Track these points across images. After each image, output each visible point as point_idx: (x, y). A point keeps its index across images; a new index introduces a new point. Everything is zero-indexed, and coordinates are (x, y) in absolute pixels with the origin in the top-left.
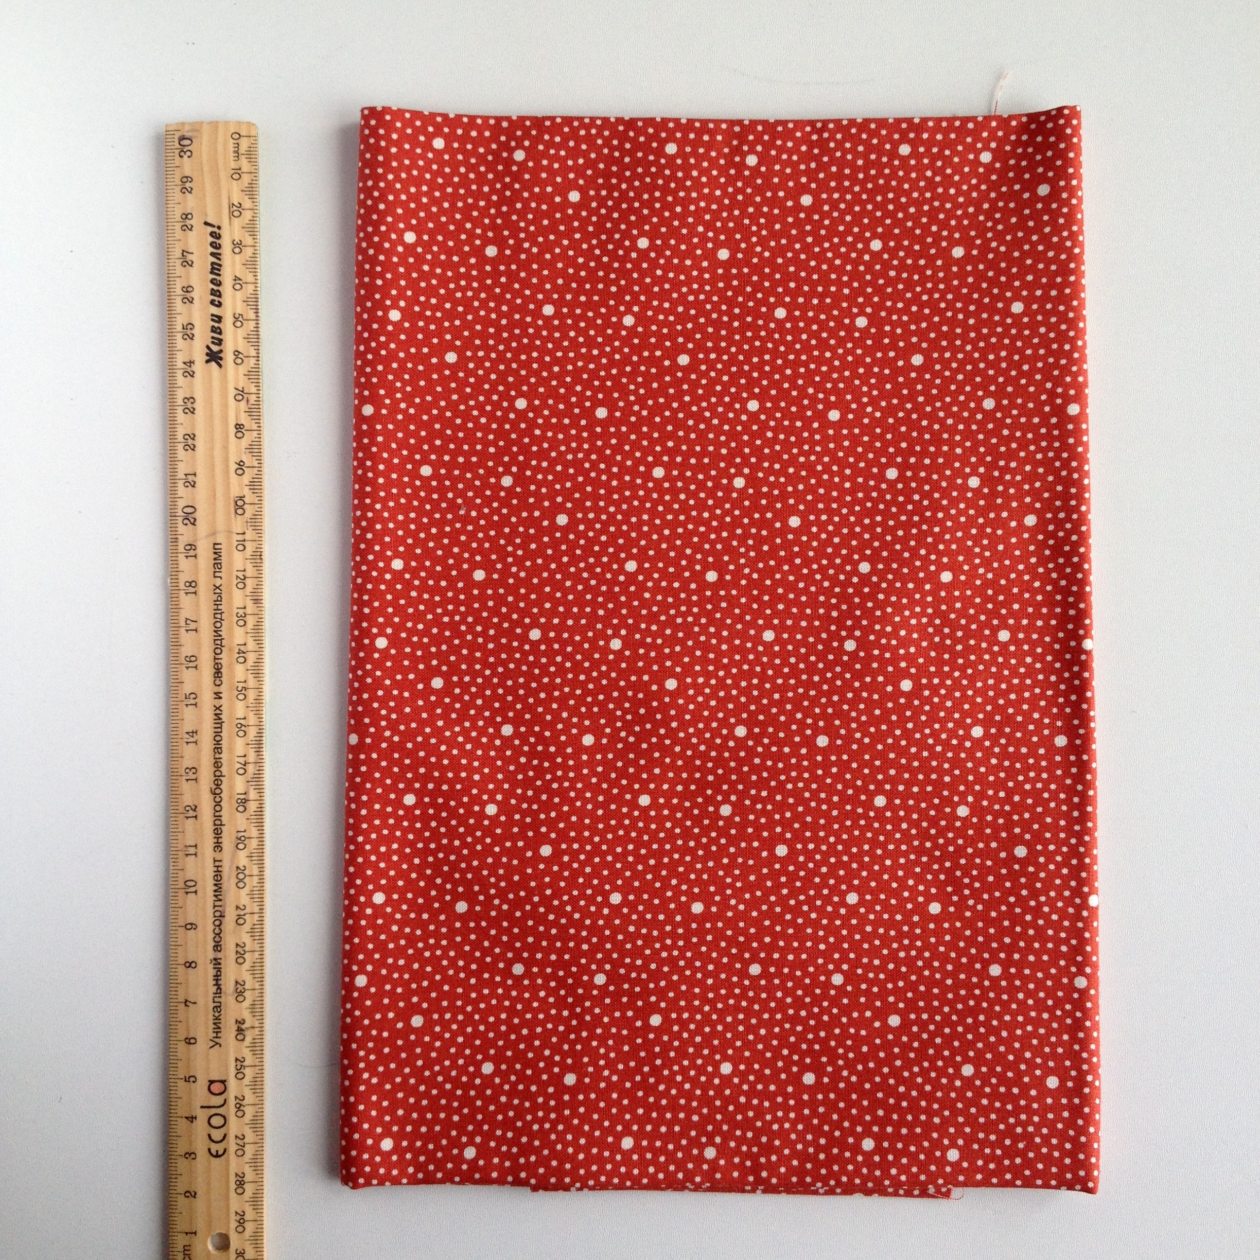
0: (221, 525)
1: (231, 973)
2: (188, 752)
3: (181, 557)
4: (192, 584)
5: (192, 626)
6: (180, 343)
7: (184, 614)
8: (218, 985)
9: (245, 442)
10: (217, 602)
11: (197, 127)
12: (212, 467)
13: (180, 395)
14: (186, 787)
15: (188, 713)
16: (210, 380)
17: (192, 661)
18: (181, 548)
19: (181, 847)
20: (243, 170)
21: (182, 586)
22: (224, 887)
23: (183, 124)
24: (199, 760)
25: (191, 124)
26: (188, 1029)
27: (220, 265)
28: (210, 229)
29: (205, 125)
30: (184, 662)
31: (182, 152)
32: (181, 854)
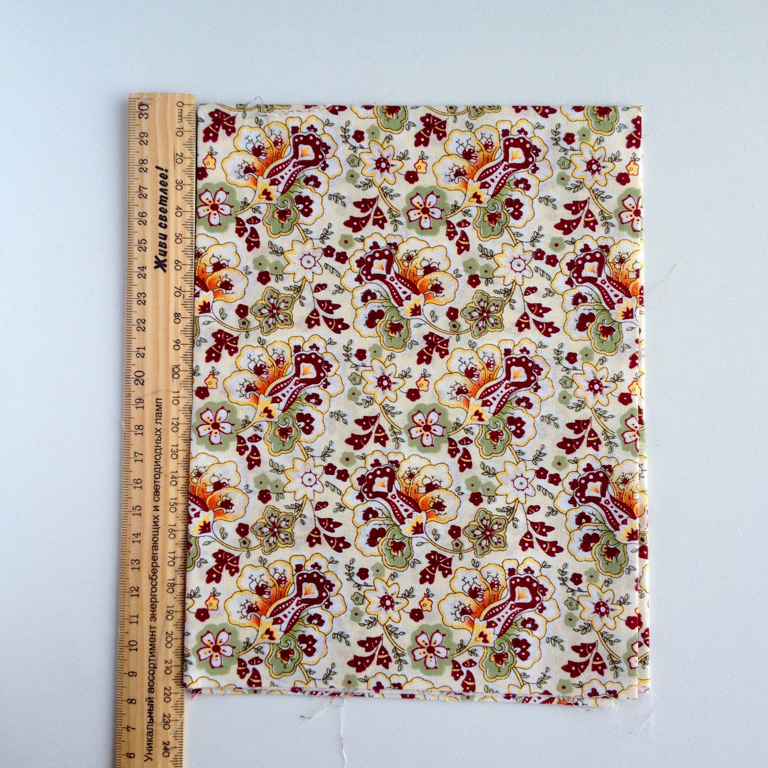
0: (162, 385)
1: (160, 708)
2: (134, 548)
3: (133, 408)
4: (140, 427)
5: (139, 457)
6: (136, 252)
7: (133, 449)
8: (151, 717)
9: (181, 326)
10: (158, 441)
11: (152, 96)
12: (157, 343)
13: (135, 291)
14: (131, 574)
15: (134, 520)
16: (157, 281)
17: (138, 482)
18: (133, 401)
19: (127, 616)
20: (185, 129)
21: (133, 428)
22: (157, 646)
23: (142, 94)
24: (141, 554)
25: (148, 94)
26: (129, 747)
27: (167, 198)
28: (160, 172)
29: (158, 96)
30: (133, 483)
31: (141, 115)
32: (127, 622)
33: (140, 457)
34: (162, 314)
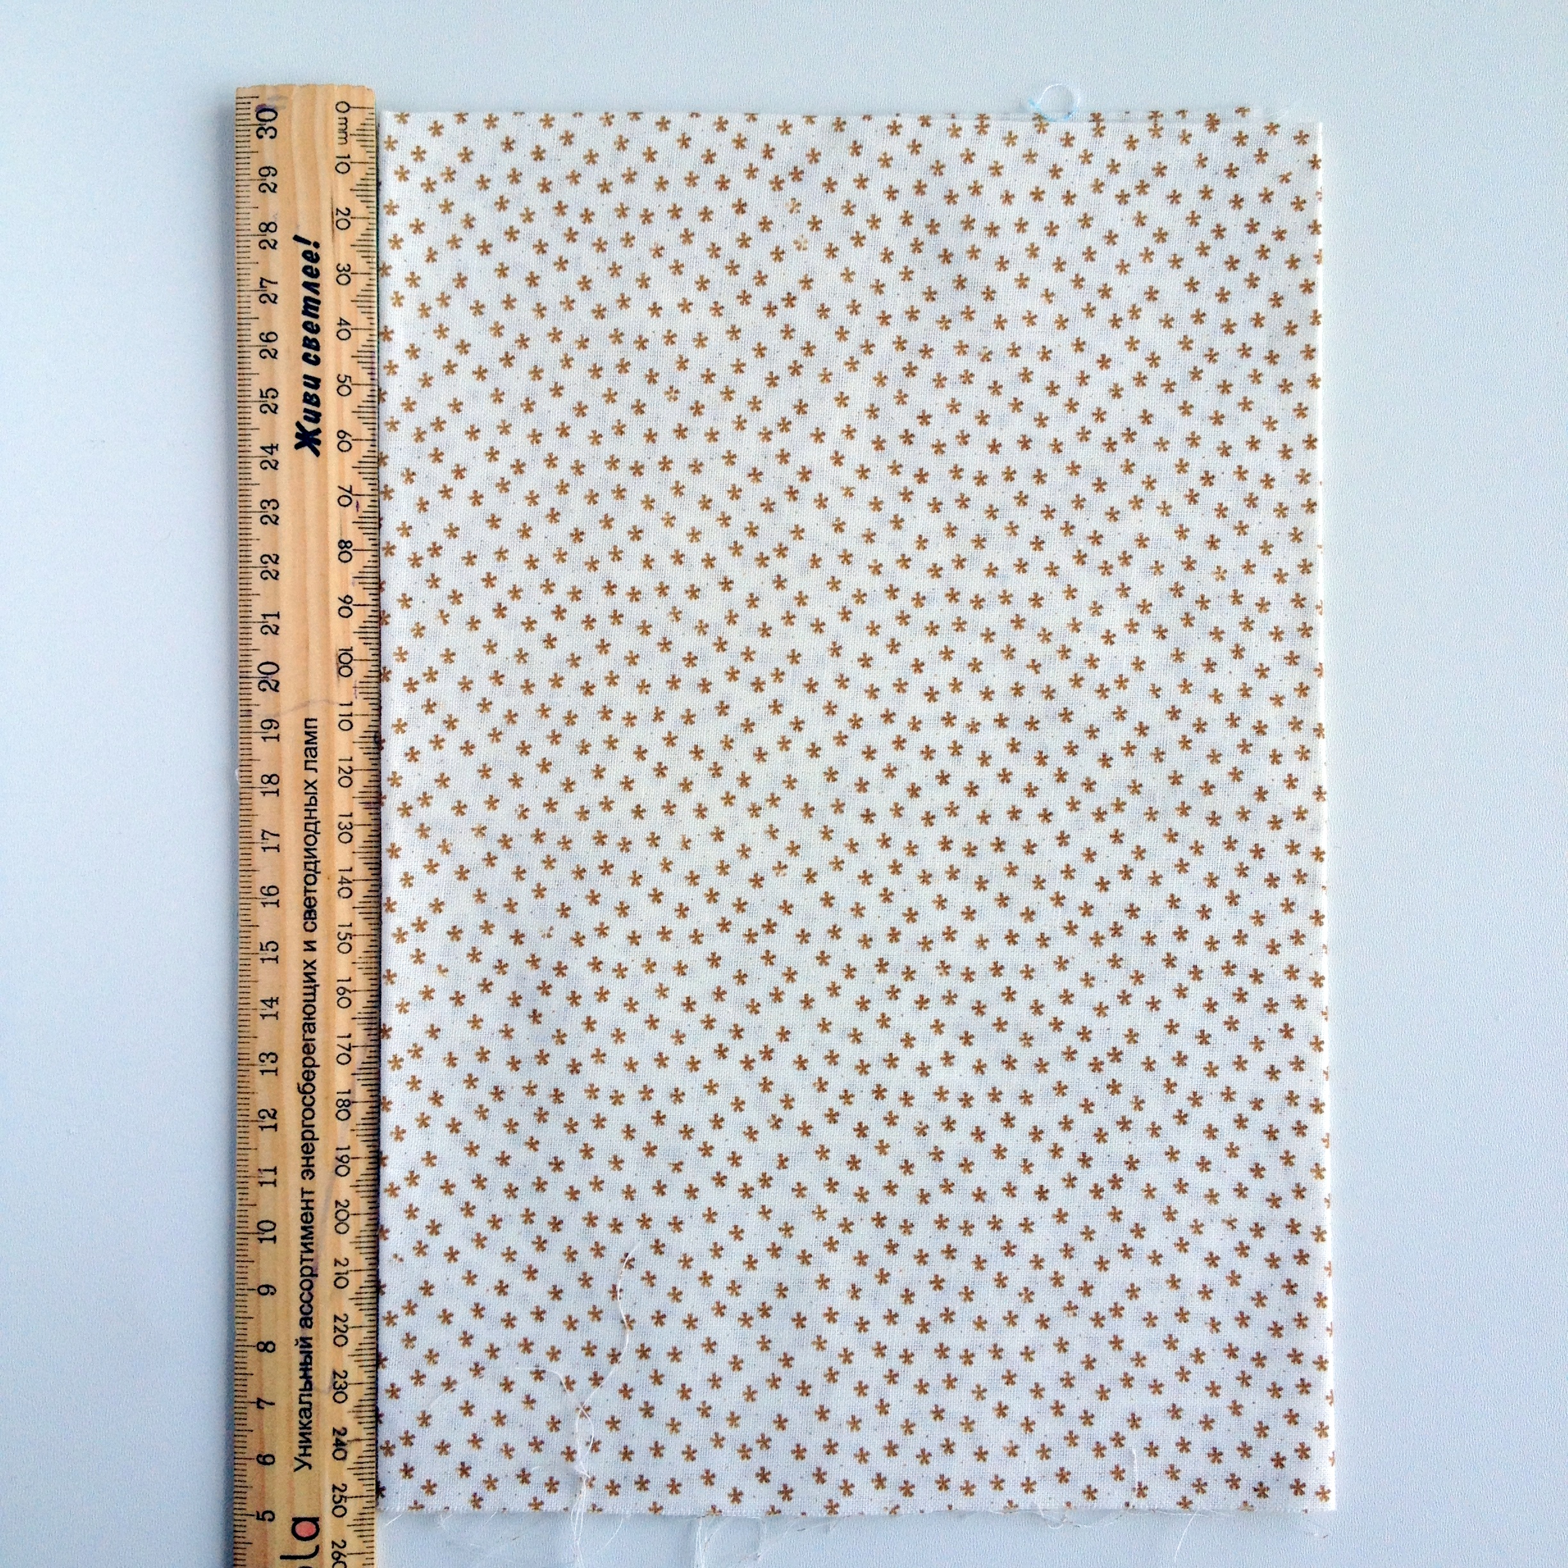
0: (316, 692)
1: (326, 1359)
2: (265, 1029)
3: (256, 739)
4: (271, 778)
5: (271, 841)
6: (256, 417)
7: (258, 825)
8: (307, 1378)
9: (353, 568)
10: (311, 806)
11: (284, 91)
12: (304, 603)
13: (256, 496)
14: (260, 1083)
15: (265, 973)
16: (301, 475)
17: (271, 893)
18: (256, 725)
19: (252, 1170)
20: (353, 158)
21: (257, 781)
22: (317, 1231)
23: (263, 87)
24: (280, 1042)
25: (276, 88)
26: (262, 1442)
27: (318, 302)
28: (304, 247)
29: (295, 92)
30: (260, 895)
31: (261, 131)
32: (252, 1182)
33: (273, 841)
34: (312, 542)
